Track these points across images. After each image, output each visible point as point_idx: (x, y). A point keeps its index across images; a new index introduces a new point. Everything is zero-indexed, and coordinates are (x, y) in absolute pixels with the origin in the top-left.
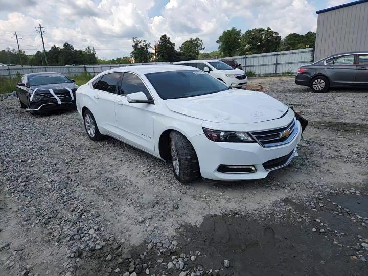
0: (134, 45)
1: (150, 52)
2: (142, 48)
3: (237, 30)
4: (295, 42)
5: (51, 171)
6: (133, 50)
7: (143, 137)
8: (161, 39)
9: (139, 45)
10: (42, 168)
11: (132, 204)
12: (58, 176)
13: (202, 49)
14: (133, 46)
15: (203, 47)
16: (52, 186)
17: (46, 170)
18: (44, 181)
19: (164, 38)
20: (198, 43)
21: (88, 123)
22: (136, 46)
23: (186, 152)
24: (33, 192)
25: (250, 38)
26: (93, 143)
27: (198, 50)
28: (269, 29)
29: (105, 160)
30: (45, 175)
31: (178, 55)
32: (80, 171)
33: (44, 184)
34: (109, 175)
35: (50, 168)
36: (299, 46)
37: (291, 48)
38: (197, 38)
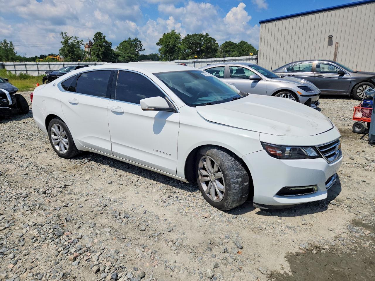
0: (63, 40)
1: (82, 51)
2: (73, 45)
3: (177, 33)
4: (230, 50)
5: (26, 208)
6: (62, 46)
7: (158, 154)
8: (95, 36)
9: (70, 41)
10: (8, 204)
11: (178, 248)
12: (40, 215)
13: (141, 50)
14: (62, 42)
15: (143, 48)
16: (39, 232)
17: (17, 208)
18: (21, 225)
19: (99, 36)
20: (137, 44)
21: (55, 135)
22: (66, 43)
23: (237, 173)
24: (12, 246)
25: (190, 43)
26: (65, 161)
27: (137, 52)
28: (207, 35)
29: (98, 185)
30: (18, 215)
31: (116, 56)
32: (70, 204)
33: (24, 231)
34: (116, 207)
35: (22, 203)
36: (233, 54)
37: (227, 55)
38: (136, 39)
